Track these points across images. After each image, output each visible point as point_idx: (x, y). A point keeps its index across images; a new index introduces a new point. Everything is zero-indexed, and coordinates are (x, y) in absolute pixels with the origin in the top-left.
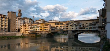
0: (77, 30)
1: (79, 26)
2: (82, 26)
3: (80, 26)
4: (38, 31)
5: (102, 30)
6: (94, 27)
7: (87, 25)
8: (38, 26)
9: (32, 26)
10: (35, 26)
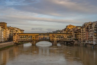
2: (63, 38)
5: (76, 41)
6: (70, 39)
7: (66, 37)
8: (29, 36)
9: (22, 36)
10: (25, 36)
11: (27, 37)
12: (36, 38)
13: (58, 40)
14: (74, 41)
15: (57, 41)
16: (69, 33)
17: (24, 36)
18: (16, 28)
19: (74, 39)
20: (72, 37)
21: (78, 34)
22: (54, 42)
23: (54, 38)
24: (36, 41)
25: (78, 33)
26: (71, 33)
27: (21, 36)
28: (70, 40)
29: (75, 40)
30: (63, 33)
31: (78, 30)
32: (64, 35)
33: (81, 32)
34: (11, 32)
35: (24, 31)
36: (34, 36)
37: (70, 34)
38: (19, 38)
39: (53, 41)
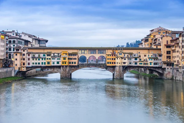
0: (130, 65)
1: (134, 59)
2: (138, 59)
3: (136, 59)
4: (52, 65)
5: (168, 67)
6: (156, 61)
7: (145, 58)
8: (52, 55)
9: (37, 55)
10: (44, 55)
11: (47, 57)
12: (71, 59)
13: (126, 65)
14: (164, 66)
15: (123, 67)
16: (155, 47)
17: (42, 55)
18: (25, 34)
19: (165, 63)
20: (159, 58)
21: (174, 51)
22: (117, 68)
23: (117, 61)
24: (70, 66)
25: (173, 49)
26: (159, 47)
27: (34, 55)
28: (155, 64)
29: (167, 65)
30: (144, 46)
31: (175, 40)
32: (141, 51)
33: (180, 44)
34: (12, 45)
35: (47, 41)
36: (66, 54)
37: (157, 49)
38: (29, 59)
39: (114, 67)
